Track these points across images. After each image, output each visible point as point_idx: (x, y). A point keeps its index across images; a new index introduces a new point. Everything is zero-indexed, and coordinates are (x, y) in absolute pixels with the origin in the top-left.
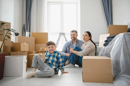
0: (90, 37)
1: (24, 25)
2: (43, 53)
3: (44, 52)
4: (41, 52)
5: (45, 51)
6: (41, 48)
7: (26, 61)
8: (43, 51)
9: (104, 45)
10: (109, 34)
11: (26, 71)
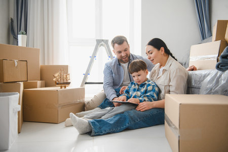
0: (162, 48)
1: (12, 19)
2: (61, 87)
3: (64, 84)
4: (58, 84)
5: (65, 81)
6: (56, 75)
7: (19, 108)
8: (62, 81)
9: (218, 67)
10: (220, 41)
11: (19, 133)
